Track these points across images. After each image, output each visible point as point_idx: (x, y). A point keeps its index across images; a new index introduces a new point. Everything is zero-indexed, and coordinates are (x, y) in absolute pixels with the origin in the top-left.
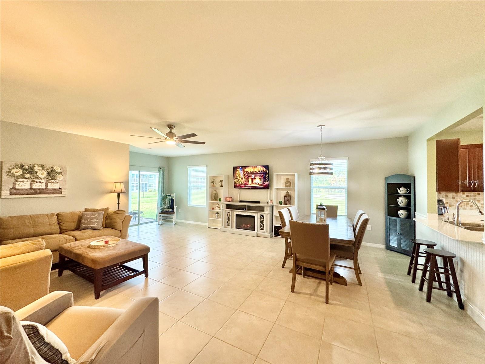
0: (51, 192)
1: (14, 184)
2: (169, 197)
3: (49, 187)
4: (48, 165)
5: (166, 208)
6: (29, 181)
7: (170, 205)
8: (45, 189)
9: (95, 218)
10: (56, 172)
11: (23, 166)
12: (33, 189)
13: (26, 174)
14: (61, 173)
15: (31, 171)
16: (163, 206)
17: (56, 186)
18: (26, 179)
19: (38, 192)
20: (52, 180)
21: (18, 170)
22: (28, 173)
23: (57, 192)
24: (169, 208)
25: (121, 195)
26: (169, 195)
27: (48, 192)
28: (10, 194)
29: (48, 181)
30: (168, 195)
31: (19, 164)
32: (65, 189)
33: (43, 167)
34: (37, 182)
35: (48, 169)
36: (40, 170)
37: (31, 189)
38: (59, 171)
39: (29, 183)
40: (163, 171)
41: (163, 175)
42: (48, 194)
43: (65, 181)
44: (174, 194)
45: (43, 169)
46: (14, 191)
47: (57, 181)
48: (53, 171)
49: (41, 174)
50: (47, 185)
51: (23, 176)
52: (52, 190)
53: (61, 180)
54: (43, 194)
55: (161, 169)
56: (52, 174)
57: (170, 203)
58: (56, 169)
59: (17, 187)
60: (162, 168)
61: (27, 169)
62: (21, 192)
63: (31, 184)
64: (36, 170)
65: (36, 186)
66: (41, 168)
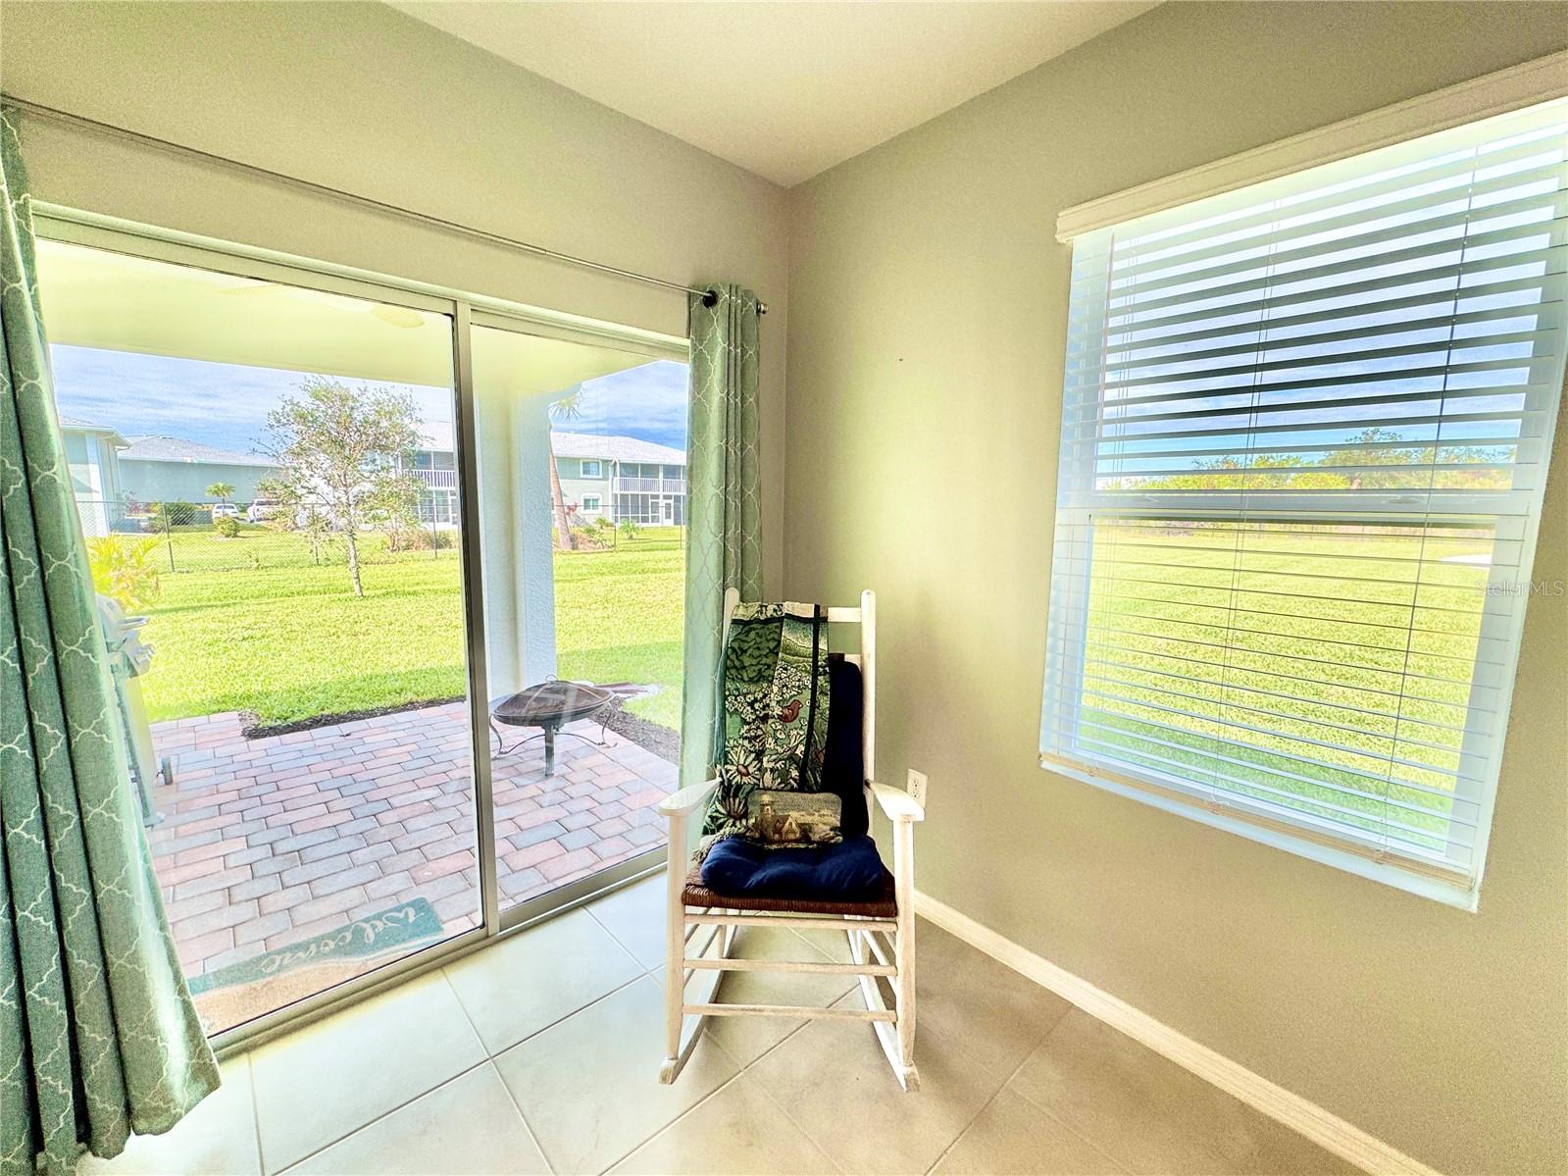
2: (798, 640)
5: (768, 776)
7: (821, 740)
16: (739, 757)
24: (803, 786)
26: (808, 612)
30: (790, 607)
40: (741, 332)
41: (739, 373)
44: (865, 598)
55: (719, 312)
57: (822, 725)
60: (724, 296)
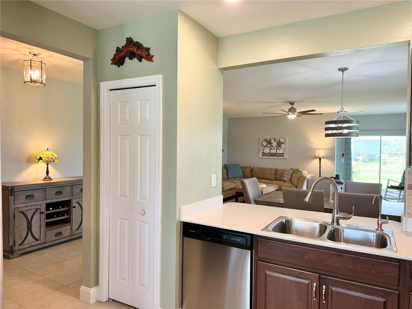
0: (279, 155)
1: (263, 150)
3: (278, 152)
4: (277, 139)
6: (269, 148)
8: (276, 153)
9: (287, 174)
10: (281, 143)
11: (267, 140)
12: (271, 153)
13: (268, 144)
14: (284, 143)
15: (270, 143)
17: (281, 152)
18: (268, 147)
19: (273, 155)
20: (279, 147)
21: (265, 142)
22: (269, 144)
23: (281, 156)
25: (322, 159)
27: (277, 155)
28: (262, 156)
29: (277, 149)
31: (265, 139)
32: (286, 154)
33: (275, 139)
34: (272, 149)
35: (277, 141)
36: (273, 142)
37: (270, 153)
38: (283, 142)
39: (269, 150)
42: (277, 156)
43: (286, 148)
45: (275, 141)
46: (264, 154)
47: (282, 148)
48: (280, 142)
49: (274, 144)
50: (276, 151)
51: (266, 146)
52: (279, 154)
53: (284, 148)
54: (275, 156)
56: (279, 144)
58: (281, 141)
59: (265, 152)
61: (268, 142)
62: (266, 155)
63: (270, 150)
64: (272, 142)
65: (272, 151)
66: (274, 141)
